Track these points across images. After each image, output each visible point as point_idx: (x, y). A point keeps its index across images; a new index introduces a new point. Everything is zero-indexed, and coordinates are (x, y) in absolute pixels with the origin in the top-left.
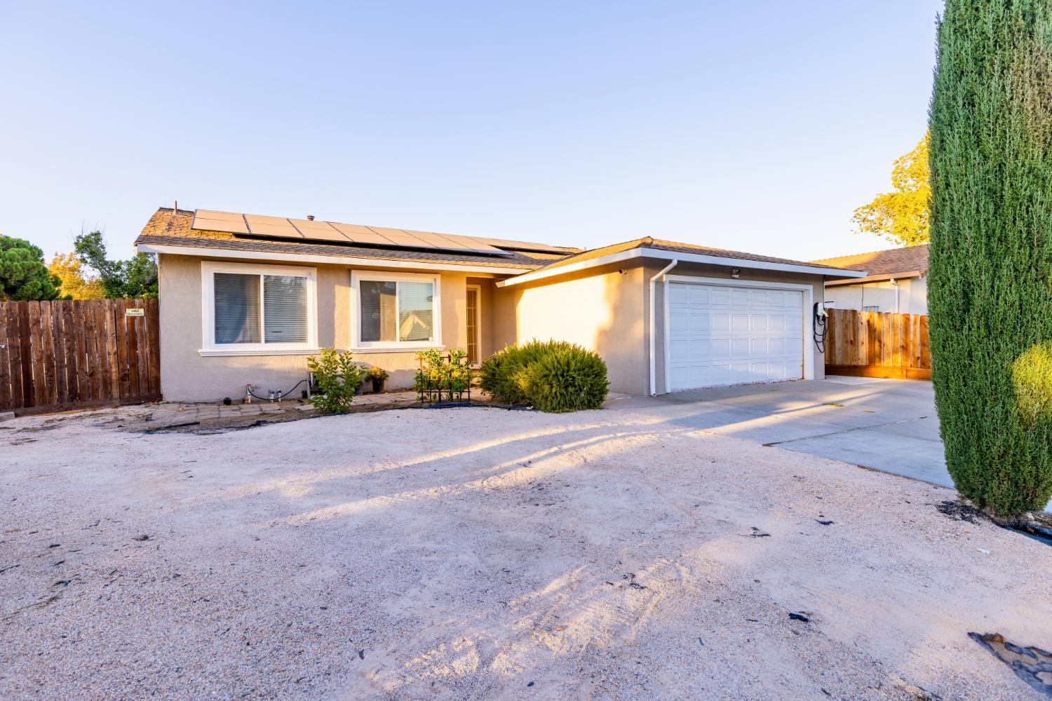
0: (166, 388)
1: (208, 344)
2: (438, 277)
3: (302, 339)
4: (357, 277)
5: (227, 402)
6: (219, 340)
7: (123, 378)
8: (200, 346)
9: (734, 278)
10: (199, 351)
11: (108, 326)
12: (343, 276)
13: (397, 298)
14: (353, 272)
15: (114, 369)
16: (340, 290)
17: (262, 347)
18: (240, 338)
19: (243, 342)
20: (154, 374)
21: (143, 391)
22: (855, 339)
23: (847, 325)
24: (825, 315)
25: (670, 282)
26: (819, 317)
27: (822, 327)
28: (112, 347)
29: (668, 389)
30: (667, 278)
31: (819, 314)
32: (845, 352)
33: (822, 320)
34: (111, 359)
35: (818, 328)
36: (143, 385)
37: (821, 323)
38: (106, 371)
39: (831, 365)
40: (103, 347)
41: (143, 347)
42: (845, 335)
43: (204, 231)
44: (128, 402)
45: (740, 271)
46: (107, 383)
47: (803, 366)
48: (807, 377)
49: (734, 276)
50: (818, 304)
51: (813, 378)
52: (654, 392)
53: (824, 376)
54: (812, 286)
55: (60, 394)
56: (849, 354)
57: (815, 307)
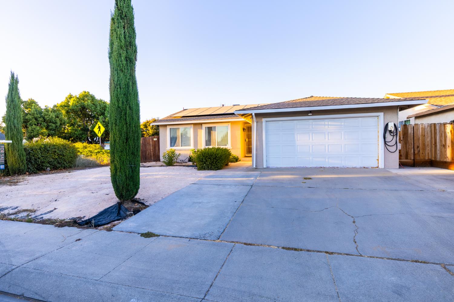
0: (161, 158)
1: (169, 147)
2: (230, 124)
3: (189, 145)
4: (204, 126)
6: (171, 146)
8: (167, 148)
11: (151, 143)
12: (200, 126)
13: (216, 132)
14: (203, 124)
16: (199, 131)
17: (180, 148)
18: (175, 145)
19: (176, 146)
20: (158, 155)
22: (445, 144)
23: (442, 134)
24: (393, 129)
25: (266, 121)
26: (390, 131)
27: (392, 137)
28: (152, 148)
29: (265, 167)
30: (264, 120)
31: (389, 129)
32: (441, 152)
33: (392, 133)
34: (152, 150)
35: (389, 137)
36: (157, 157)
37: (392, 134)
38: (151, 153)
39: (414, 160)
40: (150, 148)
41: (157, 148)
42: (441, 141)
43: (175, 117)
44: (154, 161)
45: (310, 112)
46: (151, 156)
47: (378, 160)
48: (380, 167)
49: (309, 114)
50: (389, 124)
51: (383, 167)
52: (254, 167)
53: (398, 167)
54: (383, 113)
55: (144, 158)
56: (443, 154)
57: (387, 125)
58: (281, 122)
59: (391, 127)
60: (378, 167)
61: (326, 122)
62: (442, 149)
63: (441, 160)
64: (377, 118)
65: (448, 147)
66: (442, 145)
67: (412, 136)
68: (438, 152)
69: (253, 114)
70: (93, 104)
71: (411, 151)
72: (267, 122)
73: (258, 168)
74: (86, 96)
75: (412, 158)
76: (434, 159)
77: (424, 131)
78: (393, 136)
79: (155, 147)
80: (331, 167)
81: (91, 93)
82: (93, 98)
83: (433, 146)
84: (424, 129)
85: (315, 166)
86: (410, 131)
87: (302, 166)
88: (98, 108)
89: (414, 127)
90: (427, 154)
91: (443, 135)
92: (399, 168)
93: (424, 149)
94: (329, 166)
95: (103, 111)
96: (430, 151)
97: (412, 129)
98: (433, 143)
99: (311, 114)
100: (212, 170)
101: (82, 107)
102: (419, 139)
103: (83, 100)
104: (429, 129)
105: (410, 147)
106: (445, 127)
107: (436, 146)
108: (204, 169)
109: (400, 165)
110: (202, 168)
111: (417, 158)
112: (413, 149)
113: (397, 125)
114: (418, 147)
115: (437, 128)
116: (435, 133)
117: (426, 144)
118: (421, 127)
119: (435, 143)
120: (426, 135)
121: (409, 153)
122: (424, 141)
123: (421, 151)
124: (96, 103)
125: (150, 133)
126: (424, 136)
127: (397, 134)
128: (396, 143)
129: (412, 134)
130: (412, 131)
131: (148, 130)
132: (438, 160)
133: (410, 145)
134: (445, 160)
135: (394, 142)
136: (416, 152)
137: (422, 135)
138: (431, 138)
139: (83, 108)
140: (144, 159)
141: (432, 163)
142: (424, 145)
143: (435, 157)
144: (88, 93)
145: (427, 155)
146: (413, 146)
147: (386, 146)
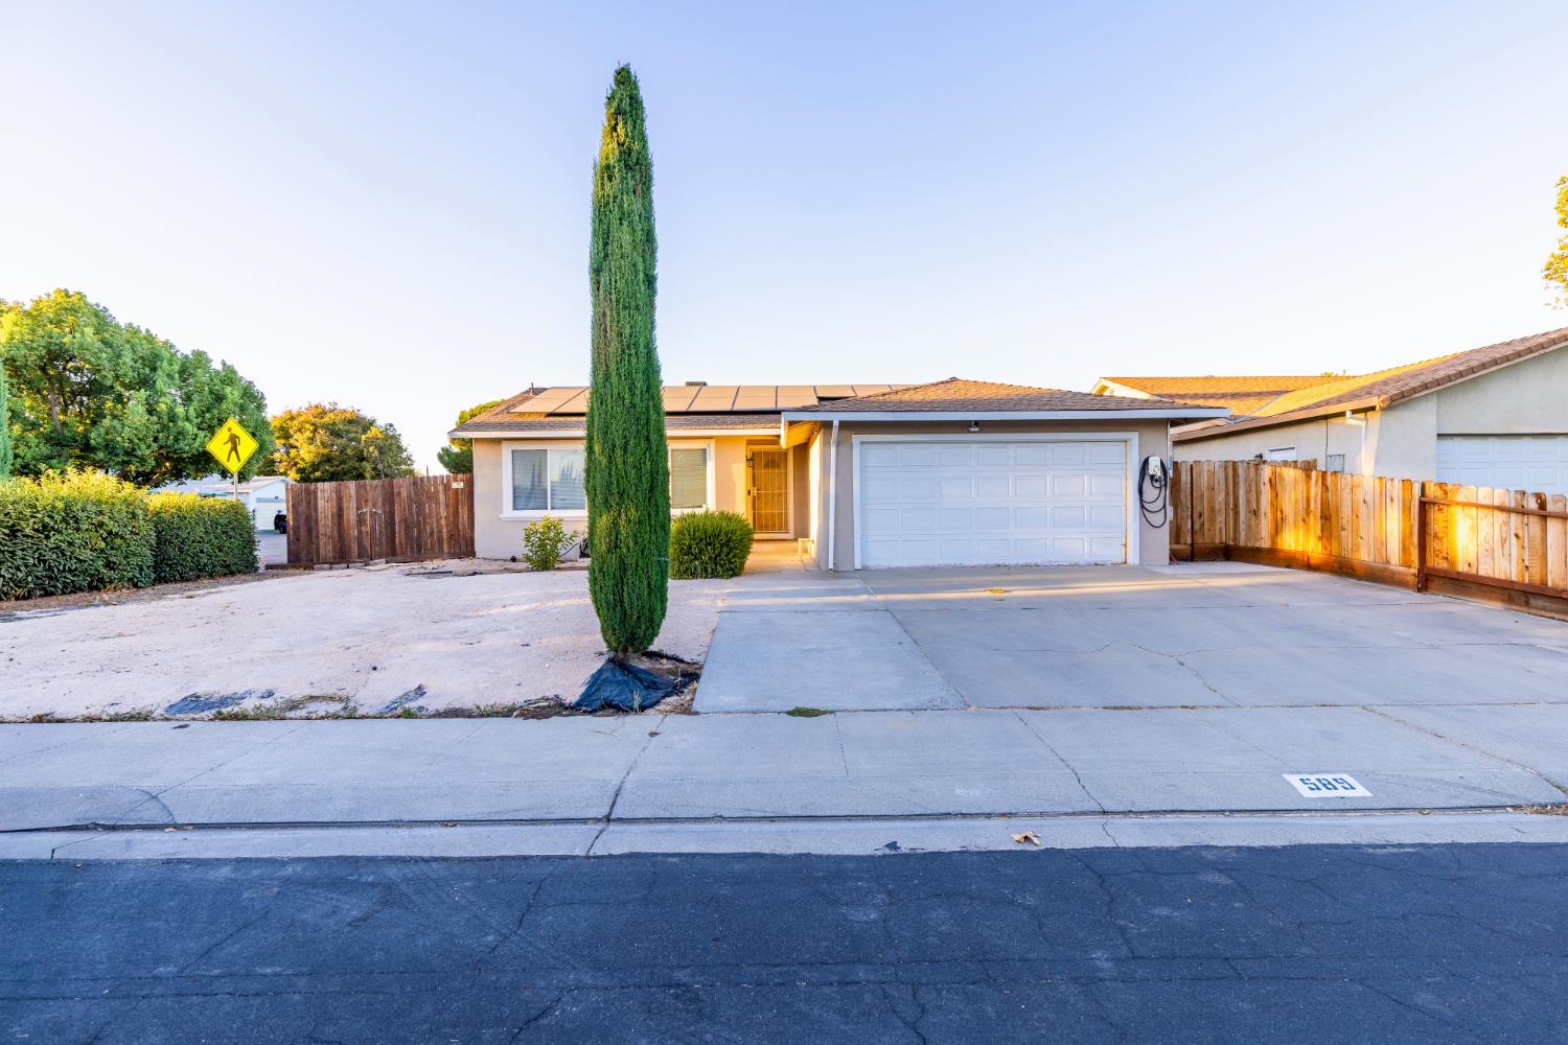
0: (478, 547)
1: (508, 512)
2: (712, 443)
5: (514, 560)
6: (515, 508)
7: (451, 537)
8: (501, 512)
9: (971, 432)
10: (501, 516)
11: (442, 497)
15: (445, 530)
17: (547, 513)
18: (531, 507)
19: (533, 509)
20: (468, 536)
21: (463, 548)
23: (1250, 486)
24: (1159, 474)
25: (862, 443)
26: (1152, 477)
27: (1158, 491)
28: (443, 513)
29: (858, 566)
30: (856, 439)
31: (1151, 472)
32: (1249, 526)
33: (1157, 481)
34: (443, 522)
35: (1151, 492)
36: (463, 543)
37: (1157, 485)
38: (440, 532)
39: (1192, 545)
40: (438, 513)
41: (463, 513)
42: (1248, 501)
43: (521, 414)
44: (453, 556)
45: (977, 423)
46: (440, 541)
47: (1125, 545)
48: (1130, 562)
49: (972, 430)
50: (1150, 459)
51: (1137, 563)
52: (831, 566)
53: (1168, 561)
54: (1137, 434)
55: (412, 548)
56: (1253, 531)
57: (1146, 463)
58: (899, 447)
59: (1154, 468)
60: (1125, 563)
61: (1011, 450)
62: (1250, 519)
63: (1249, 545)
64: (1123, 444)
65: (1263, 515)
66: (1250, 512)
67: (1189, 490)
68: (1242, 527)
69: (836, 423)
70: (103, 342)
71: (1187, 524)
72: (865, 446)
73: (840, 569)
74: (71, 307)
75: (1189, 542)
76: (1231, 543)
77: (1212, 479)
78: (1160, 488)
79: (456, 512)
80: (1021, 563)
81: (91, 300)
82: (101, 320)
83: (1231, 512)
84: (1212, 474)
85: (984, 563)
86: (1185, 478)
87: (952, 562)
88: (127, 358)
89: (1192, 466)
90: (1218, 532)
91: (1253, 489)
92: (1170, 564)
93: (1212, 520)
94: (1016, 562)
95: (147, 370)
96: (1223, 525)
97: (1189, 473)
98: (1231, 506)
99: (977, 429)
100: (716, 577)
101: (49, 352)
102: (1202, 496)
103: (58, 323)
104: (1220, 474)
105: (1184, 514)
106: (1257, 470)
107: (1236, 513)
108: (694, 575)
109: (1171, 558)
110: (684, 572)
111: (1199, 540)
112: (1189, 521)
113: (1165, 462)
114: (1201, 515)
115: (1241, 471)
116: (1236, 485)
117: (1217, 507)
118: (1206, 468)
119: (1236, 506)
120: (1216, 486)
121: (1183, 529)
122: (1212, 500)
123: (1206, 525)
124: (118, 341)
125: (303, 459)
126: (1213, 489)
127: (1166, 485)
128: (1165, 506)
129: (1189, 485)
130: (1189, 478)
131: (296, 447)
132: (1242, 544)
133: (1185, 509)
134: (1257, 545)
135: (1160, 504)
136: (1197, 527)
137: (1208, 488)
138: (1227, 494)
139: (56, 355)
140: (412, 552)
141: (1229, 553)
142: (1212, 509)
143: (1235, 539)
144: (82, 296)
145: (1218, 534)
146: (1189, 513)
147: (1146, 512)
